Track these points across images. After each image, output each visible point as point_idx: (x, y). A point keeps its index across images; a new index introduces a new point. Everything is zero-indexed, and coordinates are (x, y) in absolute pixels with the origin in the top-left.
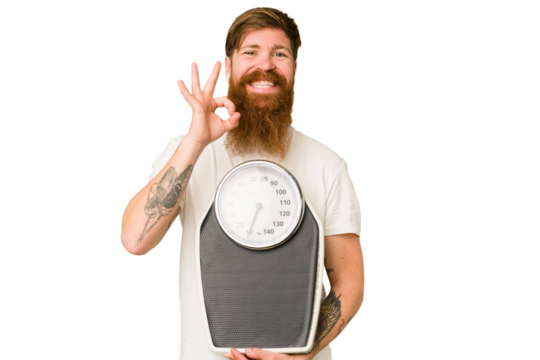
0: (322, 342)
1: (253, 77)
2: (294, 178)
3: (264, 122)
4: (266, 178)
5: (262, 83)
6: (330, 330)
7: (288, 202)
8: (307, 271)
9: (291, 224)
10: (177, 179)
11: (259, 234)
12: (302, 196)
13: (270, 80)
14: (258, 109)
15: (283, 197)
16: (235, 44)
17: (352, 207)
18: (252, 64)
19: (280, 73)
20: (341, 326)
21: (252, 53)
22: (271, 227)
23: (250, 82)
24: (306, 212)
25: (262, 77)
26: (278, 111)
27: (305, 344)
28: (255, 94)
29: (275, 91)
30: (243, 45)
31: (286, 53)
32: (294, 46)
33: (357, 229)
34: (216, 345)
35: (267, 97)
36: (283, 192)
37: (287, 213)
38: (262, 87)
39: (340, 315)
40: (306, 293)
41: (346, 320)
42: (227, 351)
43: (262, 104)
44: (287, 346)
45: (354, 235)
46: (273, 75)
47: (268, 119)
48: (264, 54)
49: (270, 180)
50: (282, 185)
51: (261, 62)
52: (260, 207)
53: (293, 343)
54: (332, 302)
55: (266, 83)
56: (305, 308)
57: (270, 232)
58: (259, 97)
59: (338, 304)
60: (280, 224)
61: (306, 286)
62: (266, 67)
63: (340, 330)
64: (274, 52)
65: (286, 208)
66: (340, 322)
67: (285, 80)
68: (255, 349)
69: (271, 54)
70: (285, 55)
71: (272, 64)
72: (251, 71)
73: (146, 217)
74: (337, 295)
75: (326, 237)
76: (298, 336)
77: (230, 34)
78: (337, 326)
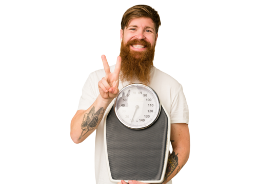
0: (168, 178)
1: (133, 42)
2: (155, 93)
3: (138, 67)
4: (141, 93)
5: (138, 46)
6: (172, 172)
7: (152, 105)
8: (162, 141)
9: (153, 117)
10: (95, 114)
11: (137, 121)
12: (159, 102)
13: (142, 45)
14: (135, 59)
15: (150, 103)
16: (126, 24)
17: (185, 110)
18: (134, 35)
19: (148, 41)
20: (178, 170)
21: (134, 29)
22: (143, 118)
23: (132, 45)
24: (162, 111)
25: (138, 43)
26: (146, 61)
27: (160, 179)
28: (134, 51)
29: (145, 50)
30: (130, 25)
31: (152, 30)
32: (157, 26)
33: (187, 121)
34: (113, 178)
35: (140, 53)
36: (150, 100)
37: (152, 111)
38: (138, 48)
39: (177, 164)
40: (161, 153)
41: (181, 167)
42: (119, 181)
43: (137, 57)
44: (150, 180)
45: (185, 124)
46: (144, 42)
47: (140, 65)
48: (140, 31)
49: (143, 94)
50: (149, 96)
51: (138, 35)
52: (138, 107)
53: (153, 178)
54: (173, 157)
55: (140, 46)
56: (160, 160)
57: (143, 120)
58: (136, 53)
59: (177, 159)
60: (148, 116)
61: (161, 149)
62: (140, 38)
63: (177, 172)
64: (146, 29)
65: (151, 108)
66: (177, 168)
67: (150, 44)
68: (134, 181)
69: (144, 31)
70: (151, 32)
71: (144, 36)
72: (132, 39)
73: (82, 130)
74: (176, 154)
75: (171, 124)
76: (156, 174)
77: (123, 18)
78: (176, 170)
